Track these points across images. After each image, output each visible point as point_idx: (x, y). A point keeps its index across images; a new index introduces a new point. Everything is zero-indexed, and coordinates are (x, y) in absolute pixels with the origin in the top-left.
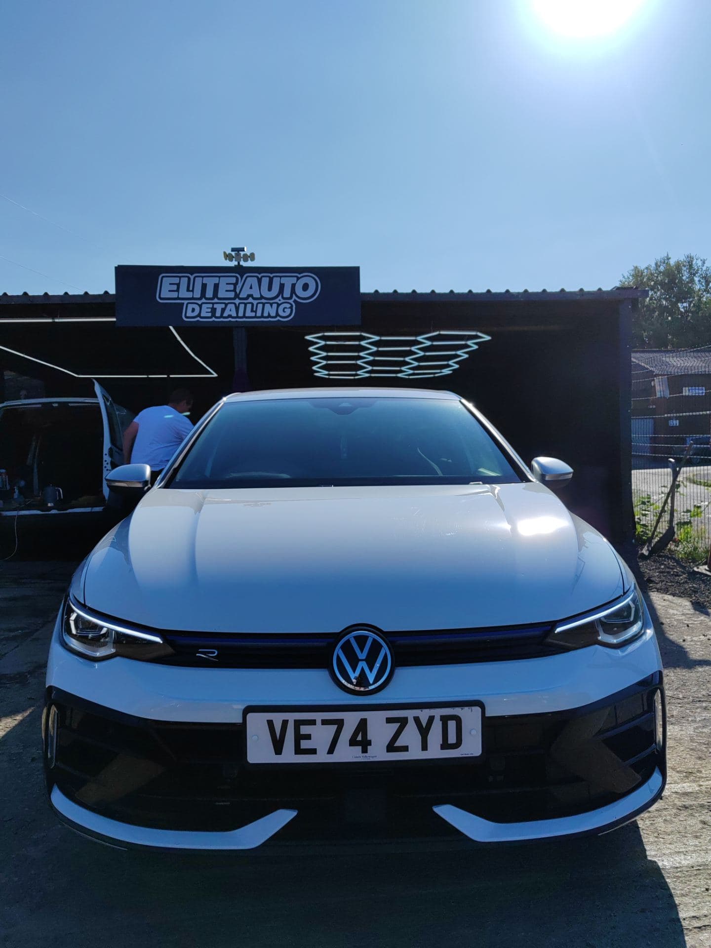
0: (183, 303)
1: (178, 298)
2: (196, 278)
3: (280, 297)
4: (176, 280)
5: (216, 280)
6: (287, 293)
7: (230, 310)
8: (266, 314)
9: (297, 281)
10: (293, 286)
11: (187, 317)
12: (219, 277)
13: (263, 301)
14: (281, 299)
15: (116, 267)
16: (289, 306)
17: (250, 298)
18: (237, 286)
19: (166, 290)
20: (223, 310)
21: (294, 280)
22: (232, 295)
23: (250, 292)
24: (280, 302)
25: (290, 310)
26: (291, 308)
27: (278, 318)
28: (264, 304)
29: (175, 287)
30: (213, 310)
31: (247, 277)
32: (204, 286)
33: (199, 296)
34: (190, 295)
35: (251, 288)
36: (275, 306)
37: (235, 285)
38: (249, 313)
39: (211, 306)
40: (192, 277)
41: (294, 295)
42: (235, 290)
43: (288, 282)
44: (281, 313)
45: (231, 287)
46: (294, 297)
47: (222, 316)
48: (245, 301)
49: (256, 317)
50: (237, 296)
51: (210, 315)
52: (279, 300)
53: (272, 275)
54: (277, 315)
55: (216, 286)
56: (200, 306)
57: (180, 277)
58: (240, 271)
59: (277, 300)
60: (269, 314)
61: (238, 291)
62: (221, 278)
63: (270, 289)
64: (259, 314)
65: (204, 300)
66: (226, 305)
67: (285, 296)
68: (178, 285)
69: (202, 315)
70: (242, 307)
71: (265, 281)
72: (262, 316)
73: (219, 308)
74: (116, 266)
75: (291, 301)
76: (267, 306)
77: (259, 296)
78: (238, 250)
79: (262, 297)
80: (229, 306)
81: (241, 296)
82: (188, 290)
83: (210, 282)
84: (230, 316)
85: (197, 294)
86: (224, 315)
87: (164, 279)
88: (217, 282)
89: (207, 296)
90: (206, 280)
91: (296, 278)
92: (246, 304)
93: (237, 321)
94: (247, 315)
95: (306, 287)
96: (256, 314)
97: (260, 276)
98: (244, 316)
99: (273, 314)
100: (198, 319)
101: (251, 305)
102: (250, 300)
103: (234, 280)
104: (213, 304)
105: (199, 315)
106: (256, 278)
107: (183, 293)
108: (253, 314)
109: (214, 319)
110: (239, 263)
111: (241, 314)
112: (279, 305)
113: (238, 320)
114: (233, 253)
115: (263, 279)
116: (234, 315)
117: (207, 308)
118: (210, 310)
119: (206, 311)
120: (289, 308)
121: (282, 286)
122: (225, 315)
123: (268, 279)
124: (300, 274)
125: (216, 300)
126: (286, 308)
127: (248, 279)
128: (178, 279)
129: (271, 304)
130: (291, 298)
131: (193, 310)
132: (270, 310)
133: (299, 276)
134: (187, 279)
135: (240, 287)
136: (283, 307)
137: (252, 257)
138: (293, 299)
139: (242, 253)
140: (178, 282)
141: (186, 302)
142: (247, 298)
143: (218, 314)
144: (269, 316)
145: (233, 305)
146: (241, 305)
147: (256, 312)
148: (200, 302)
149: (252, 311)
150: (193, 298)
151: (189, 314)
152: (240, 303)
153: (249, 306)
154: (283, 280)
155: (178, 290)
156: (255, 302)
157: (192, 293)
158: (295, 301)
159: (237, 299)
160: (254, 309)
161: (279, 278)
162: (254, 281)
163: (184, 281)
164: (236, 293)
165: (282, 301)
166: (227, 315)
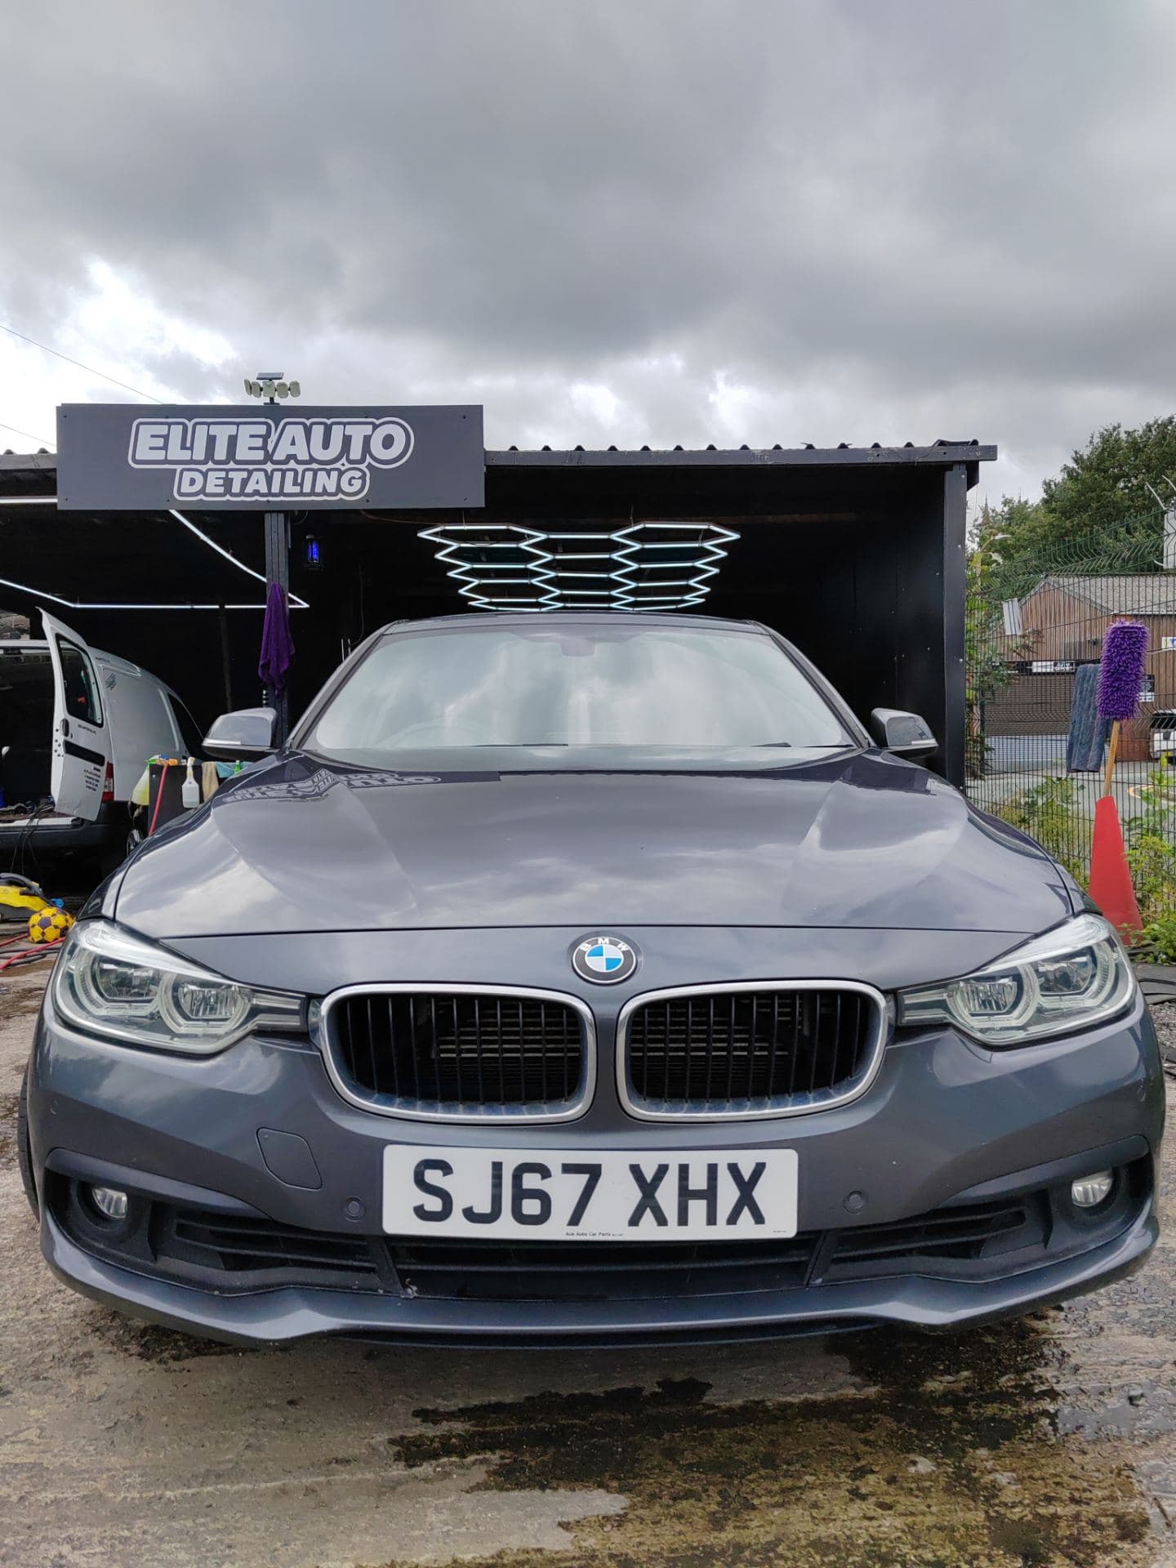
0: (176, 470)
1: (166, 461)
2: (198, 426)
3: (344, 460)
4: (163, 430)
5: (232, 430)
6: (355, 453)
7: (257, 483)
8: (319, 489)
9: (374, 431)
10: (367, 440)
11: (181, 494)
13: (315, 466)
14: (346, 463)
15: (58, 408)
16: (359, 474)
17: (292, 461)
18: (269, 440)
19: (145, 446)
20: (245, 482)
21: (368, 429)
23: (292, 450)
24: (343, 468)
25: (360, 481)
26: (363, 478)
28: (315, 472)
29: (160, 442)
30: (228, 483)
31: (286, 424)
32: (211, 441)
33: (202, 457)
34: (186, 455)
35: (293, 443)
36: (334, 474)
37: (266, 437)
38: (289, 488)
39: (223, 474)
40: (190, 425)
41: (368, 456)
42: (264, 447)
43: (358, 432)
44: (345, 487)
45: (259, 442)
46: (368, 459)
47: (242, 493)
48: (284, 467)
50: (269, 457)
51: (221, 490)
52: (343, 464)
53: (329, 422)
54: (339, 490)
55: (233, 441)
56: (205, 475)
57: (169, 424)
58: (273, 412)
59: (338, 465)
60: (324, 488)
61: (270, 448)
62: (241, 426)
63: (326, 445)
64: (307, 489)
65: (210, 465)
66: (250, 473)
67: (352, 457)
68: (166, 438)
69: (208, 490)
70: (277, 476)
71: (318, 432)
72: (313, 493)
73: (237, 477)
74: (59, 405)
75: (363, 467)
76: (322, 475)
78: (269, 377)
79: (312, 460)
80: (256, 475)
81: (274, 458)
82: (183, 447)
83: (222, 433)
84: (256, 492)
85: (199, 453)
86: (246, 492)
87: (141, 427)
88: (234, 433)
89: (217, 457)
90: (214, 430)
91: (371, 426)
92: (284, 472)
93: (268, 501)
94: (285, 491)
95: (388, 442)
96: (302, 489)
98: (281, 493)
100: (201, 497)
101: (292, 473)
102: (292, 464)
103: (262, 430)
104: (227, 471)
105: (203, 491)
106: (301, 427)
107: (175, 452)
108: (297, 489)
109: (228, 497)
110: (272, 399)
111: (275, 489)
112: (341, 473)
113: (271, 499)
114: (261, 383)
115: (314, 426)
116: (264, 490)
117: (217, 478)
118: (221, 482)
119: (214, 484)
120: (360, 478)
121: (347, 440)
122: (249, 490)
123: (322, 427)
124: (378, 419)
125: (232, 465)
126: (354, 478)
127: (288, 427)
128: (166, 427)
129: (328, 472)
130: (362, 461)
131: (193, 482)
133: (377, 422)
134: (181, 427)
135: (274, 443)
136: (349, 476)
137: (294, 388)
138: (366, 464)
139: (276, 382)
140: (166, 433)
141: (179, 468)
142: (286, 462)
143: (236, 488)
144: (325, 492)
145: (262, 473)
146: (275, 473)
147: (301, 485)
148: (203, 468)
149: (295, 483)
150: (191, 462)
151: (185, 488)
152: (273, 470)
153: (290, 476)
154: (349, 430)
155: (165, 447)
156: (300, 468)
157: (190, 452)
158: (369, 466)
159: (269, 463)
160: (299, 481)
161: (342, 426)
162: (297, 431)
163: (177, 431)
164: (266, 451)
165: (348, 466)
166: (251, 491)
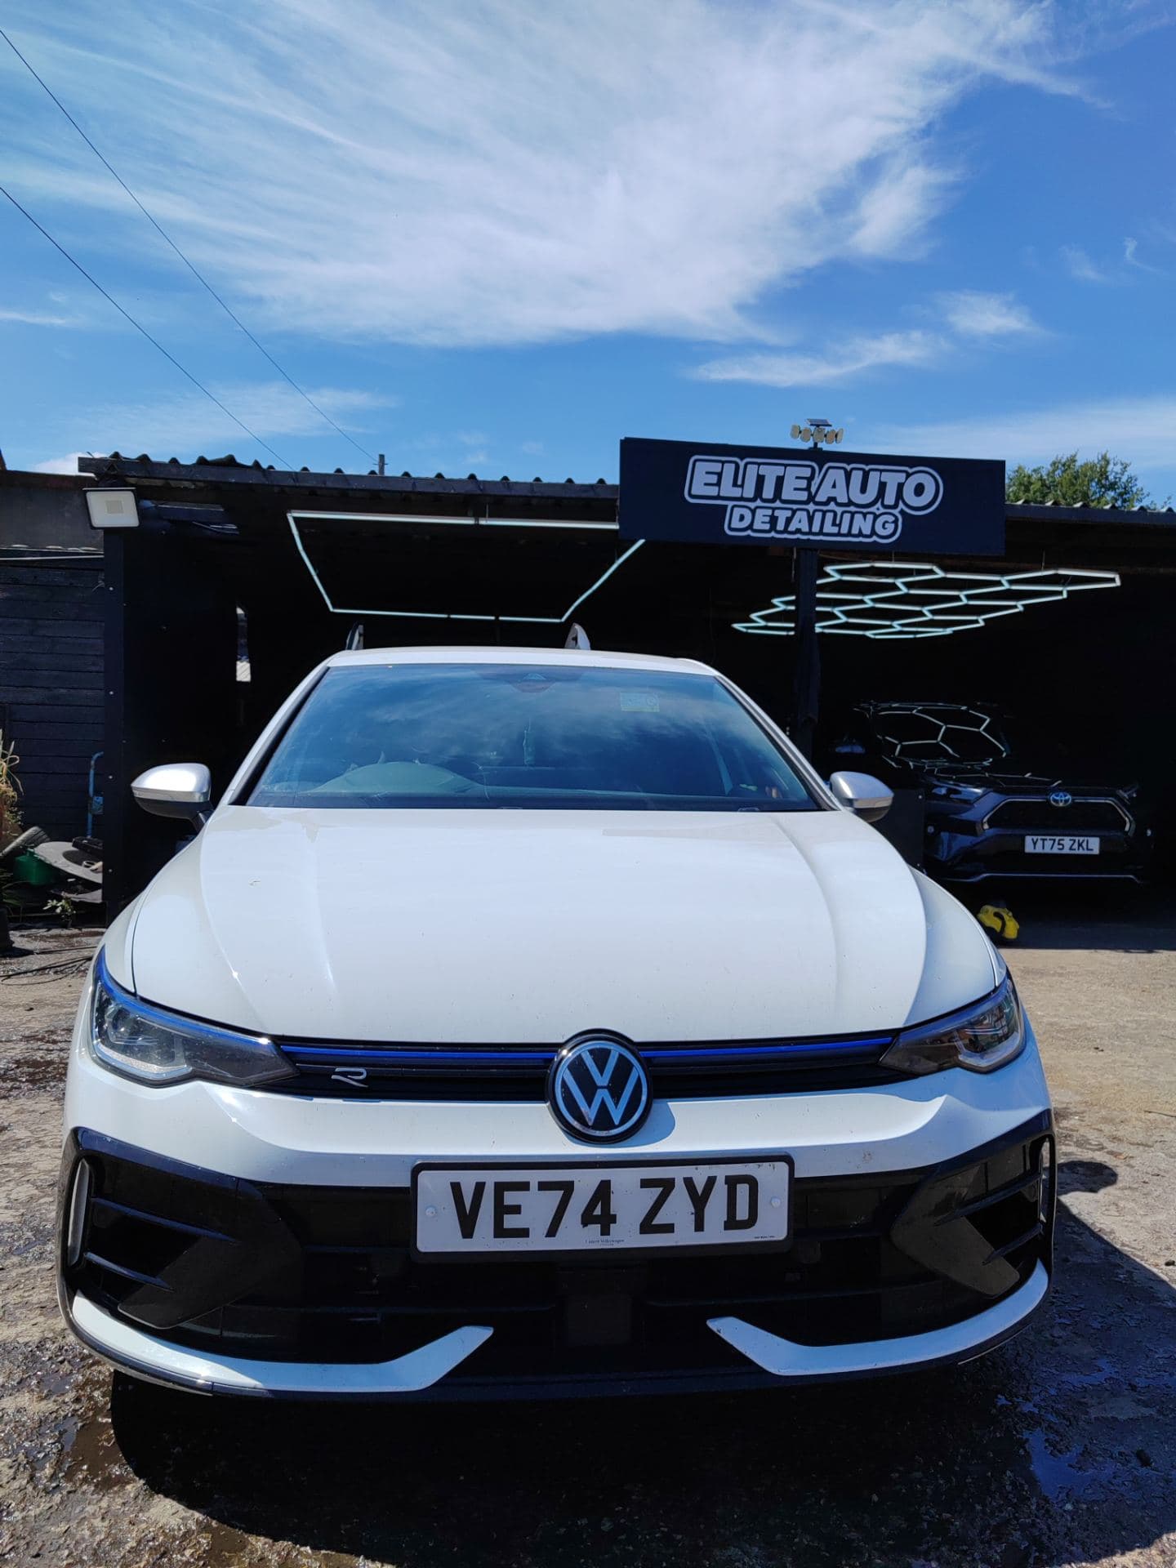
0: (726, 506)
1: (718, 497)
2: (749, 466)
3: (879, 505)
4: (717, 467)
5: (779, 471)
6: (890, 498)
7: (800, 522)
8: (855, 531)
9: (907, 479)
10: (900, 486)
11: (731, 529)
12: (786, 466)
13: (852, 509)
14: (880, 507)
15: (621, 441)
16: (893, 519)
17: (832, 503)
18: (813, 483)
19: (700, 482)
20: (789, 521)
21: (901, 477)
22: (804, 496)
23: (833, 493)
24: (878, 513)
25: (893, 525)
26: (896, 522)
27: (875, 538)
28: (853, 514)
29: (714, 479)
30: (773, 520)
31: (830, 468)
32: (760, 480)
33: (751, 495)
34: (737, 492)
35: (834, 486)
36: (870, 517)
37: (810, 479)
38: (828, 528)
39: (769, 512)
40: (742, 464)
41: (901, 502)
42: (808, 489)
43: (892, 479)
44: (879, 530)
45: (804, 484)
46: (901, 506)
47: (785, 531)
48: (824, 508)
49: (839, 534)
50: (811, 498)
51: (767, 527)
52: (877, 508)
53: (867, 468)
54: (873, 532)
55: (780, 481)
56: (753, 512)
57: (723, 463)
58: (818, 457)
59: (873, 509)
60: (860, 530)
61: (813, 490)
62: (788, 468)
63: (863, 490)
64: (844, 530)
65: (759, 503)
66: (794, 512)
67: (886, 503)
68: (720, 475)
69: (755, 527)
70: (818, 517)
71: (857, 477)
72: (849, 534)
73: (782, 516)
74: (623, 438)
75: (896, 512)
76: (858, 517)
77: (846, 501)
78: (819, 425)
79: (850, 503)
80: (798, 513)
81: (817, 499)
82: (735, 484)
83: (771, 473)
84: (798, 531)
85: (749, 491)
86: (789, 529)
87: (698, 464)
88: (782, 474)
89: (765, 496)
90: (763, 470)
91: (904, 475)
93: (809, 540)
94: (825, 531)
95: (919, 490)
96: (840, 529)
97: (849, 468)
98: (821, 533)
99: (867, 531)
100: (749, 532)
101: (832, 514)
102: (832, 506)
103: (807, 472)
104: (774, 509)
105: (750, 527)
106: (842, 472)
107: (727, 489)
108: (835, 530)
109: (773, 534)
110: (816, 444)
111: (816, 528)
112: (876, 517)
113: (812, 537)
114: (811, 429)
115: (854, 472)
116: (806, 529)
117: (764, 516)
118: (767, 519)
119: (761, 521)
120: (893, 522)
121: (882, 486)
122: (792, 528)
123: (861, 473)
124: (911, 467)
125: (778, 504)
126: (886, 522)
127: (831, 471)
128: (720, 465)
129: (865, 515)
130: (895, 506)
131: (742, 518)
132: (862, 524)
133: (910, 471)
134: (733, 466)
135: (817, 486)
136: (883, 521)
137: (838, 435)
138: (899, 509)
139: (822, 428)
140: (719, 470)
141: (730, 504)
142: (826, 503)
143: (780, 526)
144: (860, 534)
145: (805, 513)
146: (817, 513)
147: (839, 526)
148: (752, 505)
149: (834, 524)
150: (742, 499)
151: (736, 524)
152: (815, 511)
153: (830, 516)
154: (886, 477)
155: (718, 484)
156: (839, 510)
157: (740, 489)
158: (902, 512)
159: (811, 504)
160: (838, 522)
161: (879, 473)
162: (839, 476)
163: (729, 470)
164: (810, 493)
165: (882, 510)
166: (794, 529)
